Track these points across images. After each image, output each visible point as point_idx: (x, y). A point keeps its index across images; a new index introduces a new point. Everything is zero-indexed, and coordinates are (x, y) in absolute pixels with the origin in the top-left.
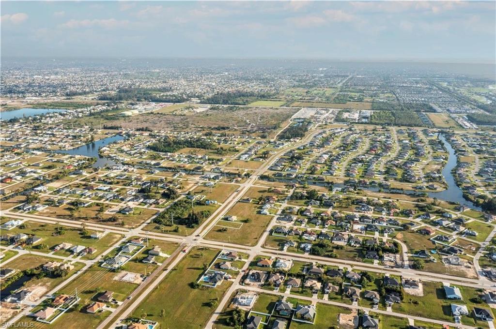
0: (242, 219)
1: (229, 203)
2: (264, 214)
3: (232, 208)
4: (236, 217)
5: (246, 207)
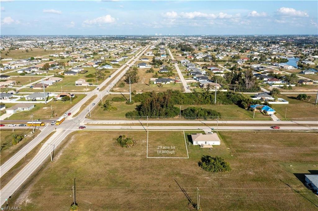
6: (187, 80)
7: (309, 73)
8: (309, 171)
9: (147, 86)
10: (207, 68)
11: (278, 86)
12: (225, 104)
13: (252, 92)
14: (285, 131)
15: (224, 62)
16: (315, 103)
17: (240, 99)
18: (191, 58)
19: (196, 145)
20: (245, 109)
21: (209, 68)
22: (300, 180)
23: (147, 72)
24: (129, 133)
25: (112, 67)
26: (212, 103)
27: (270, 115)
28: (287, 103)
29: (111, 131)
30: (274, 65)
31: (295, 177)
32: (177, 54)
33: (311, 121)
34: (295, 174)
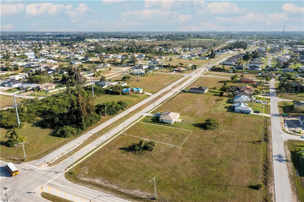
0: (193, 121)
1: (165, 93)
2: (242, 112)
3: (171, 100)
4: (178, 115)
5: (198, 100)
8: (225, 108)
16: (137, 80)
19: (174, 123)
27: (144, 93)
28: (126, 84)
31: (230, 113)
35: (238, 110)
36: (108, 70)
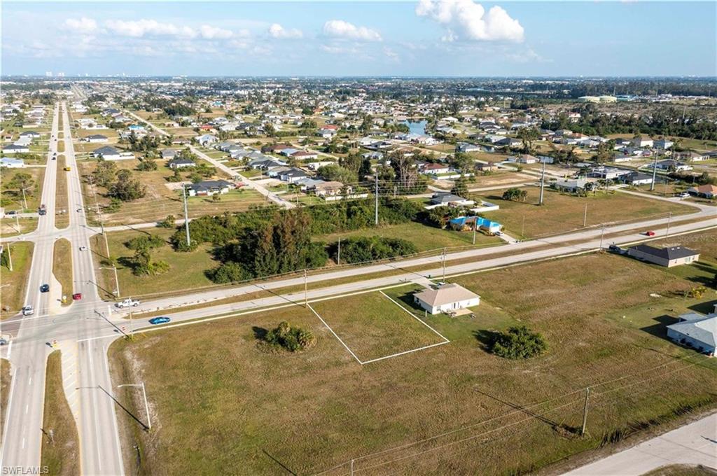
6: (254, 180)
7: (472, 150)
8: (654, 319)
9: (177, 202)
10: (272, 151)
11: (448, 177)
12: (396, 224)
13: (416, 194)
14: (546, 259)
15: (292, 137)
16: (538, 203)
17: (420, 210)
18: (208, 130)
19: (438, 315)
20: (441, 228)
21: (279, 151)
22: (660, 337)
23: (141, 170)
24: (266, 317)
25: (23, 164)
26: (370, 224)
27: (497, 234)
28: (496, 208)
29: (216, 322)
30: (397, 137)
31: (647, 335)
32: (167, 123)
33: (565, 236)
34: (645, 329)
35: (677, 335)
36: (515, 172)
